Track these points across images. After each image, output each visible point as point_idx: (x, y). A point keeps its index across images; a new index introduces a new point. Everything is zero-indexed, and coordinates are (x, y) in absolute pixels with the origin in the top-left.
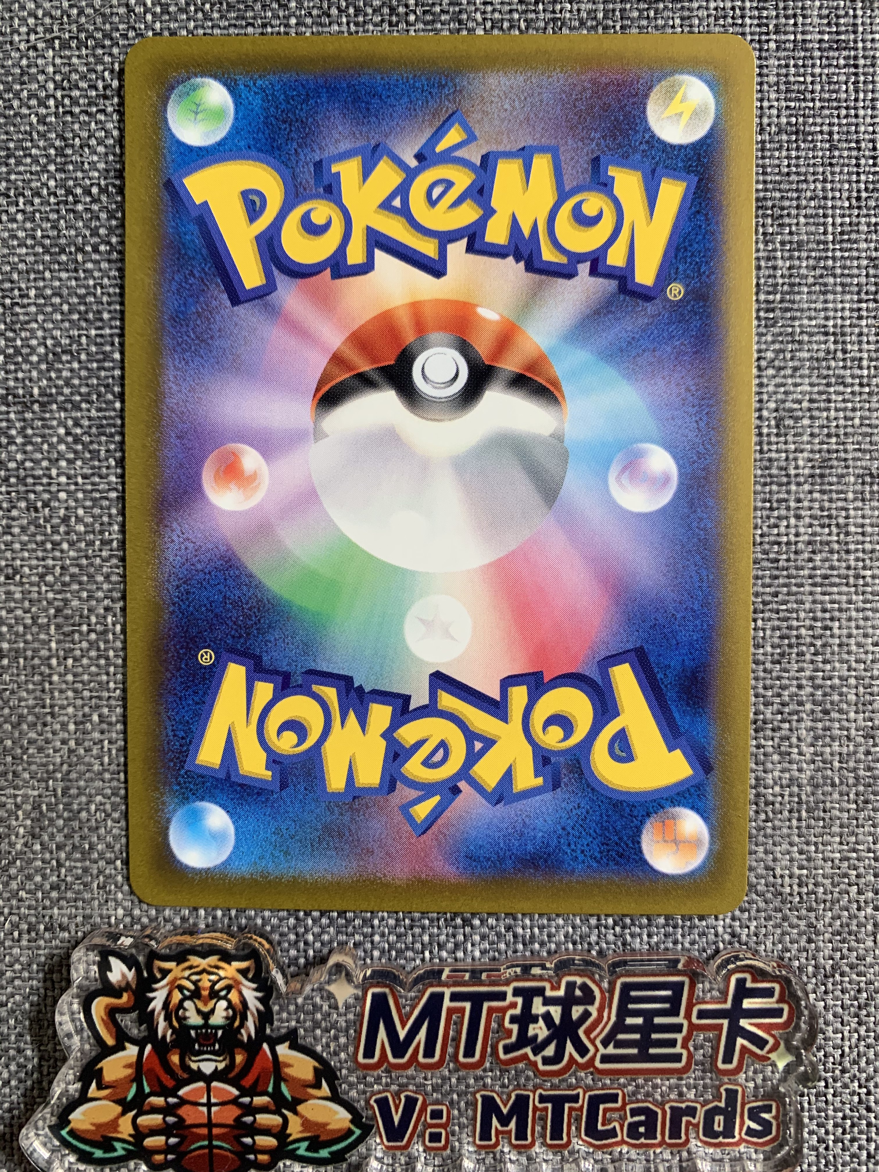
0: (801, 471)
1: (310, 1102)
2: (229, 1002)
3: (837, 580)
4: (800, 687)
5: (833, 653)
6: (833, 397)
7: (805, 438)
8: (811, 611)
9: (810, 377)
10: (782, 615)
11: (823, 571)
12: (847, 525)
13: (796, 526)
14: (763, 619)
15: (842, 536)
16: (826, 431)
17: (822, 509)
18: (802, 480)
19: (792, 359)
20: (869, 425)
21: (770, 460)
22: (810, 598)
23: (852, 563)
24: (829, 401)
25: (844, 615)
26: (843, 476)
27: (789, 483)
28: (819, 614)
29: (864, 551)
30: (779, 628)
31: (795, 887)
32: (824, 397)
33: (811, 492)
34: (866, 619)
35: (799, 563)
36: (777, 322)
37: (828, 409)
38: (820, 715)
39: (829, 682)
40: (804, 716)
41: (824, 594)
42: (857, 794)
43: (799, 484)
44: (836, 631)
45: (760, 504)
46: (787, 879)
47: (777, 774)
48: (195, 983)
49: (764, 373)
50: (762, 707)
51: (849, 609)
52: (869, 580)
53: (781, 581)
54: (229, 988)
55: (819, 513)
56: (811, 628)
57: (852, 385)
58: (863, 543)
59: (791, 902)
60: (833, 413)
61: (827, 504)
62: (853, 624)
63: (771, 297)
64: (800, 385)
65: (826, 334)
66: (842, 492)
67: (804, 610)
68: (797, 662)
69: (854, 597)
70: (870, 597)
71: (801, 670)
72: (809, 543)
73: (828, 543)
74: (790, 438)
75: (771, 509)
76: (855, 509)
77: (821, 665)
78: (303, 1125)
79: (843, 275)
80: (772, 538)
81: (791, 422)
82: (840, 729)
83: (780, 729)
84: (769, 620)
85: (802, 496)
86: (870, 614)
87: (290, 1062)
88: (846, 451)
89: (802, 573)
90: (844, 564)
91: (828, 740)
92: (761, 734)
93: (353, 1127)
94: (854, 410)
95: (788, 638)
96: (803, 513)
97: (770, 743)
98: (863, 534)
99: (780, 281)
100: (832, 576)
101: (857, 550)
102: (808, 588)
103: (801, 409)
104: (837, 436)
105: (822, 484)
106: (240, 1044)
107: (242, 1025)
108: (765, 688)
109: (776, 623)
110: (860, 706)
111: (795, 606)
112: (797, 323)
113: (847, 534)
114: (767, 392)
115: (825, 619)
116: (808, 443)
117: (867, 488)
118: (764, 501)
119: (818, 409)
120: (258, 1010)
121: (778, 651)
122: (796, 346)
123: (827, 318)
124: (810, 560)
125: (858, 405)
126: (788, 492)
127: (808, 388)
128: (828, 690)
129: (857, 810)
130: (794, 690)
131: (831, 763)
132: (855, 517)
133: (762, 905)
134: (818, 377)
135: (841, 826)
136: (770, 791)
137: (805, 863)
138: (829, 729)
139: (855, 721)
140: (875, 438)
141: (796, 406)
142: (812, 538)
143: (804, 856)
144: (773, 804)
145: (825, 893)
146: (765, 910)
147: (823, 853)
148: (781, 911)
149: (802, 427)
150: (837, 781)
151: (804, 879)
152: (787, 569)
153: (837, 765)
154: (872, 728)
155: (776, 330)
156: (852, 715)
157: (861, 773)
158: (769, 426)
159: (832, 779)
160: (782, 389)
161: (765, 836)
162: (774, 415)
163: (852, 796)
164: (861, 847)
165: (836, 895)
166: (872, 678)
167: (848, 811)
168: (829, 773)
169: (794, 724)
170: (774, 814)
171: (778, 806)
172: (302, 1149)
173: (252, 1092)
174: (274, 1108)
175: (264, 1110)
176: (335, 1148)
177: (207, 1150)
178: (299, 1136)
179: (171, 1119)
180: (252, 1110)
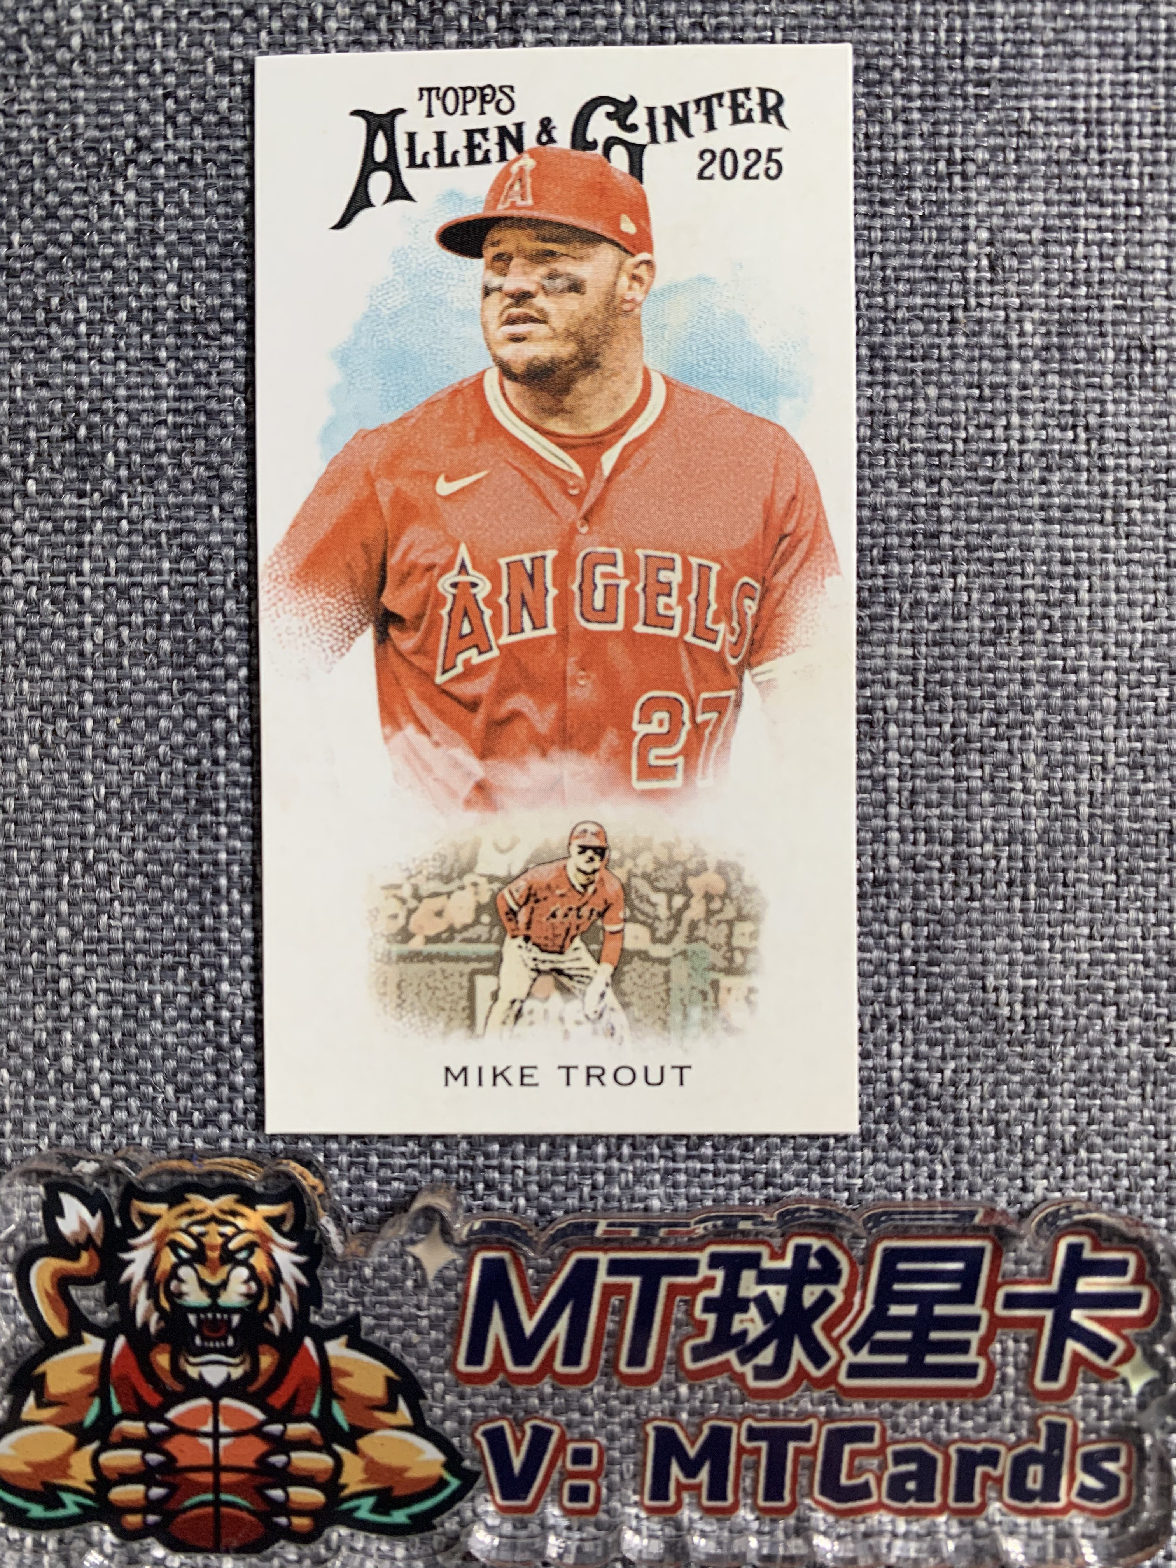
0: (1029, 340)
1: (380, 1433)
2: (251, 1268)
3: (1086, 515)
4: (1025, 684)
5: (1079, 631)
6: (1083, 223)
7: (1037, 288)
8: (1044, 562)
9: (1045, 190)
10: (996, 568)
11: (1065, 500)
12: (1102, 427)
13: (1022, 427)
14: (967, 574)
15: (1094, 444)
16: (1069, 276)
17: (1062, 401)
18: (1030, 353)
19: (1017, 161)
20: (1139, 269)
21: (980, 321)
22: (1043, 542)
23: (1111, 489)
24: (1076, 230)
25: (1097, 571)
26: (1095, 349)
27: (1009, 358)
28: (1057, 568)
29: (1129, 470)
30: (993, 589)
31: (1018, 1007)
32: (1068, 222)
33: (1044, 374)
34: (1132, 577)
35: (1026, 486)
36: (993, 102)
37: (1074, 243)
38: (1057, 731)
39: (1073, 677)
40: (1034, 731)
41: (1064, 535)
42: (1117, 859)
43: (1025, 360)
44: (1084, 596)
46: (1004, 996)
47: (988, 823)
48: (197, 1238)
49: (972, 184)
50: (964, 715)
51: (1105, 560)
52: (1137, 516)
53: (996, 513)
54: (251, 1247)
55: (1057, 407)
56: (1045, 589)
57: (1114, 204)
58: (1128, 455)
59: (1011, 1032)
60: (1081, 249)
61: (1070, 394)
62: (1112, 584)
63: (985, 63)
64: (1031, 202)
65: (1073, 121)
66: (1094, 374)
67: (1034, 562)
68: (1022, 643)
69: (1113, 542)
70: (1140, 543)
71: (1028, 656)
72: (1043, 454)
73: (1071, 455)
74: (1012, 288)
75: (981, 399)
76: (1116, 401)
77: (1059, 649)
78: (367, 1470)
79: (1100, 29)
80: (983, 446)
81: (1015, 263)
82: (1090, 752)
83: (994, 751)
84: (978, 575)
85: (1030, 380)
86: (1139, 570)
87: (348, 1368)
88: (1102, 309)
89: (1030, 501)
90: (1097, 490)
91: (1071, 770)
92: (962, 759)
93: (447, 1476)
94: (1115, 244)
95: (1008, 604)
96: (1030, 406)
97: (979, 773)
98: (1128, 442)
99: (1000, 36)
100: (1077, 507)
101: (1117, 467)
102: (1039, 526)
103: (1030, 242)
104: (1089, 284)
105: (1062, 361)
106: (268, 1338)
107: (271, 1308)
108: (969, 683)
109: (989, 580)
110: (1123, 717)
111: (1019, 554)
112: (1026, 104)
113: (1102, 441)
114: (976, 215)
115: (1066, 576)
116: (1041, 295)
117: (1136, 369)
118: (970, 386)
119: (1058, 241)
120: (298, 1285)
121: (992, 624)
122: (1024, 141)
123: (1074, 97)
124: (1044, 481)
125: (1123, 237)
127: (1043, 209)
128: (1071, 689)
129: (1117, 885)
130: (1016, 688)
131: (1076, 807)
132: (1115, 415)
133: (964, 1036)
134: (1059, 190)
135: (1092, 910)
136: (978, 850)
137: (1033, 968)
138: (1074, 753)
139: (1115, 740)
140: (1149, 290)
141: (1022, 236)
142: (1048, 447)
143: (1032, 958)
144: (982, 871)
145: (1065, 1018)
146: (969, 1044)
147: (1063, 951)
148: (994, 1045)
149: (1033, 270)
150: (1086, 836)
151: (1032, 994)
152: (1006, 495)
153: (1085, 810)
154: (1142, 752)
155: (991, 116)
156: (1109, 731)
157: (1125, 824)
158: (978, 269)
159: (1078, 832)
160: (1000, 210)
161: (969, 923)
162: (988, 249)
163: (1109, 862)
164: (1123, 944)
165: (1082, 1021)
166: (1141, 671)
167: (1104, 886)
168: (1074, 823)
169: (1016, 743)
170: (983, 887)
171: (989, 875)
172: (364, 1509)
173: (285, 1415)
174: (319, 1441)
175: (305, 1444)
176: (417, 1508)
177: (210, 1510)
178: (360, 1488)
179: (154, 1458)
180: (284, 1445)
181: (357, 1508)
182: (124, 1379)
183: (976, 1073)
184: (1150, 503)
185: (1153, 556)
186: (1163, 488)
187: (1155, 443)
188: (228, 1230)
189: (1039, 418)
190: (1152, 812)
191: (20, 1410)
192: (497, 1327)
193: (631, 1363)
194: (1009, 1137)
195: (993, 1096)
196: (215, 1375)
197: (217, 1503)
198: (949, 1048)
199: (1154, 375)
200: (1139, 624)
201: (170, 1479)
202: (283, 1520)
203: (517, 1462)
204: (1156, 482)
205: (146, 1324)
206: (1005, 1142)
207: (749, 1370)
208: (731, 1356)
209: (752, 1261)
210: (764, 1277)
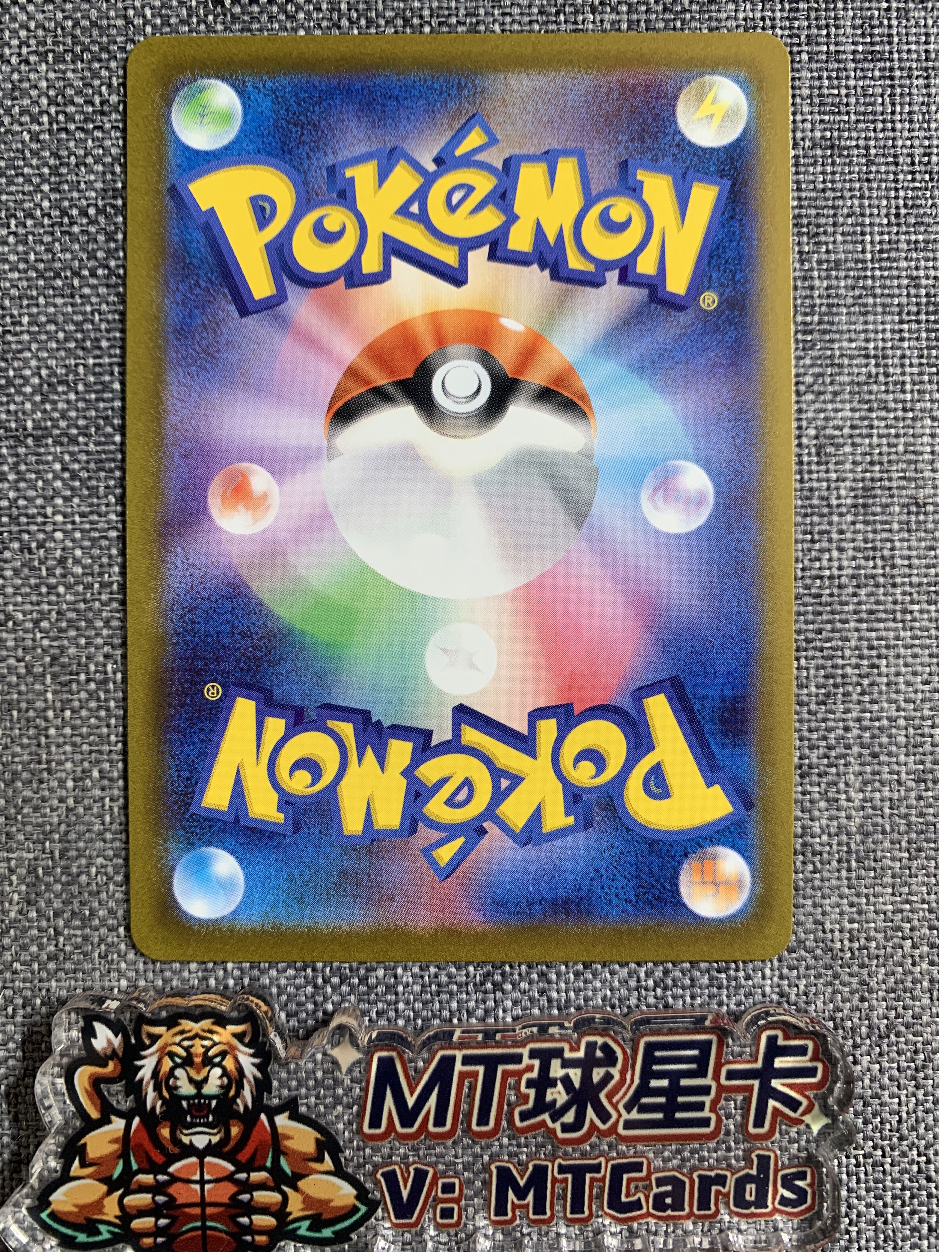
0: (843, 501)
1: (311, 1177)
2: (224, 1069)
3: (883, 616)
4: (847, 729)
5: (880, 693)
6: (876, 423)
7: (848, 466)
8: (857, 648)
9: (851, 402)
10: (826, 653)
11: (869, 607)
12: (892, 557)
13: (839, 559)
14: (806, 658)
15: (888, 569)
16: (868, 458)
17: (866, 541)
18: (844, 510)
19: (832, 383)
20: (913, 452)
21: (811, 490)
22: (856, 635)
23: (899, 598)
24: (871, 427)
25: (892, 653)
26: (887, 506)
27: (831, 514)
28: (866, 652)
29: (911, 584)
30: (823, 667)
31: (846, 943)
32: (866, 423)
33: (853, 523)
34: (915, 656)
35: (844, 598)
36: (816, 345)
37: (870, 436)
38: (868, 759)
39: (877, 724)
40: (852, 760)
41: (870, 630)
42: (909, 842)
43: (841, 515)
44: (884, 670)
45: (800, 537)
46: (837, 934)
47: (824, 822)
48: (187, 1049)
49: (803, 399)
50: (807, 751)
51: (897, 645)
52: (917, 615)
53: (825, 617)
54: (224, 1054)
55: (863, 545)
56: (858, 666)
57: (895, 410)
58: (910, 576)
59: (842, 959)
60: (875, 440)
61: (871, 536)
62: (901, 662)
63: (809, 319)
64: (841, 410)
65: (867, 356)
66: (886, 522)
67: (850, 648)
68: (844, 702)
69: (902, 633)
70: (919, 633)
71: (847, 711)
72: (853, 577)
73: (873, 577)
74: (831, 467)
75: (813, 541)
76: (902, 540)
77: (868, 706)
78: (304, 1202)
79: (882, 295)
80: (814, 572)
81: (832, 450)
82: (890, 773)
83: (826, 774)
84: (813, 658)
85: (844, 527)
86: (918, 650)
87: (290, 1133)
88: (890, 479)
89: (846, 608)
90: (890, 599)
91: (877, 785)
92: (807, 780)
93: (358, 1204)
94: (897, 436)
95: (833, 677)
96: (845, 545)
97: (817, 789)
98: (910, 566)
99: (818, 301)
100: (878, 611)
101: (903, 584)
102: (853, 624)
103: (842, 436)
104: (881, 463)
105: (865, 514)
106: (236, 1115)
107: (238, 1094)
108: (810, 730)
109: (821, 662)
110: (910, 748)
111: (840, 643)
112: (836, 346)
113: (893, 566)
114: (807, 419)
115: (871, 657)
116: (851, 471)
117: (913, 518)
118: (805, 533)
119: (860, 435)
120: (255, 1078)
121: (823, 691)
122: (836, 370)
123: (867, 340)
124: (855, 595)
125: (902, 431)
126: (830, 523)
127: (849, 414)
129: (909, 859)
130: (840, 732)
131: (881, 809)
132: (901, 549)
133: (811, 962)
134: (859, 402)
135: (893, 876)
136: (818, 840)
137: (856, 916)
138: (878, 773)
139: (905, 764)
140: (920, 466)
141: (837, 433)
142: (856, 572)
143: (855, 909)
144: (821, 854)
145: (878, 948)
146: (815, 968)
147: (874, 905)
148: (831, 968)
149: (844, 454)
150: (888, 828)
151: (855, 933)
152: (830, 604)
153: (887, 811)
154: (923, 771)
155: (814, 353)
156: (902, 758)
157: (914, 819)
158: (809, 454)
159: (883, 826)
160: (822, 415)
161: (813, 888)
162: (814, 442)
163: (904, 844)
164: (914, 898)
165: (889, 950)
166: (922, 718)
167: (900, 860)
168: (879, 820)
169: (841, 768)
170: (822, 864)
171: (825, 855)
172: (303, 1229)
173: (249, 1167)
174: (272, 1184)
175: (262, 1186)
176: (338, 1227)
177: (200, 1232)
178: (301, 1214)
179: (160, 1199)
180: (248, 1187)
181: (299, 1228)
182: (139, 1146)
183: (820, 986)
184: (925, 606)
185: (928, 642)
186: (933, 596)
187: (928, 567)
188: (207, 1043)
189: (851, 553)
190: (931, 811)
191: (69, 1170)
192: (389, 1102)
193: (479, 1124)
194: (843, 1029)
195: (831, 1002)
196: (200, 1142)
197: (204, 1228)
198: (802, 971)
199: (925, 522)
200: (920, 687)
201: (171, 1212)
202: (249, 1238)
203: (405, 1194)
204: (928, 593)
205: (153, 1108)
206: (841, 1031)
207: (557, 1126)
208: (546, 1117)
209: (559, 1053)
210: (566, 1064)
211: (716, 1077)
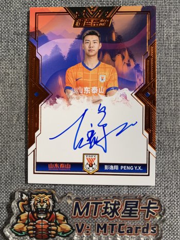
1: (63, 224)
2: (47, 203)
48: (40, 199)
78: (61, 229)
87: (59, 216)
93: (71, 230)
107: (49, 208)
120: (52, 205)
172: (61, 234)
173: (51, 222)
174: (55, 225)
175: (53, 226)
178: (60, 231)
179: (34, 227)
180: (50, 226)
182: (31, 217)
188: (44, 198)
191: (17, 221)
192: (77, 211)
193: (94, 215)
196: (42, 217)
197: (42, 233)
201: (36, 230)
202: (50, 235)
203: (80, 228)
205: (33, 210)
207: (109, 216)
208: (107, 214)
209: (109, 202)
210: (111, 204)
211: (139, 208)
